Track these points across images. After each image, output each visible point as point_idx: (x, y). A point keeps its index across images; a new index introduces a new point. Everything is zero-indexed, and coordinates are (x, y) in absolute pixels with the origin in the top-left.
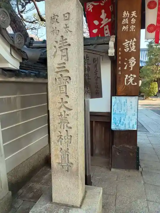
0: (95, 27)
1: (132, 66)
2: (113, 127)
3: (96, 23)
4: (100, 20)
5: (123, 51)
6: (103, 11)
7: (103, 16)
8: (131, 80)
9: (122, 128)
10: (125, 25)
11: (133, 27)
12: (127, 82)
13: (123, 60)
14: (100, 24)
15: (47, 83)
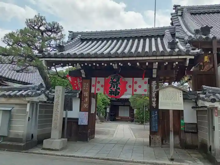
0: (75, 83)
1: (86, 101)
2: (79, 124)
3: (76, 82)
4: (77, 81)
5: (84, 96)
6: (78, 78)
7: (78, 80)
8: (86, 106)
9: (82, 124)
10: (84, 87)
11: (87, 88)
12: (85, 106)
13: (83, 99)
14: (77, 83)
15: (53, 106)
